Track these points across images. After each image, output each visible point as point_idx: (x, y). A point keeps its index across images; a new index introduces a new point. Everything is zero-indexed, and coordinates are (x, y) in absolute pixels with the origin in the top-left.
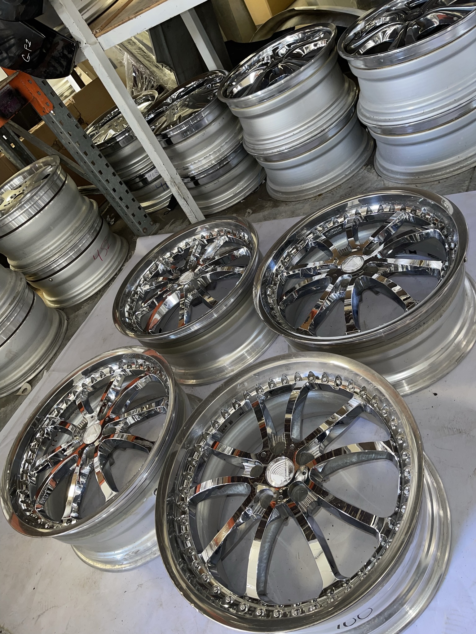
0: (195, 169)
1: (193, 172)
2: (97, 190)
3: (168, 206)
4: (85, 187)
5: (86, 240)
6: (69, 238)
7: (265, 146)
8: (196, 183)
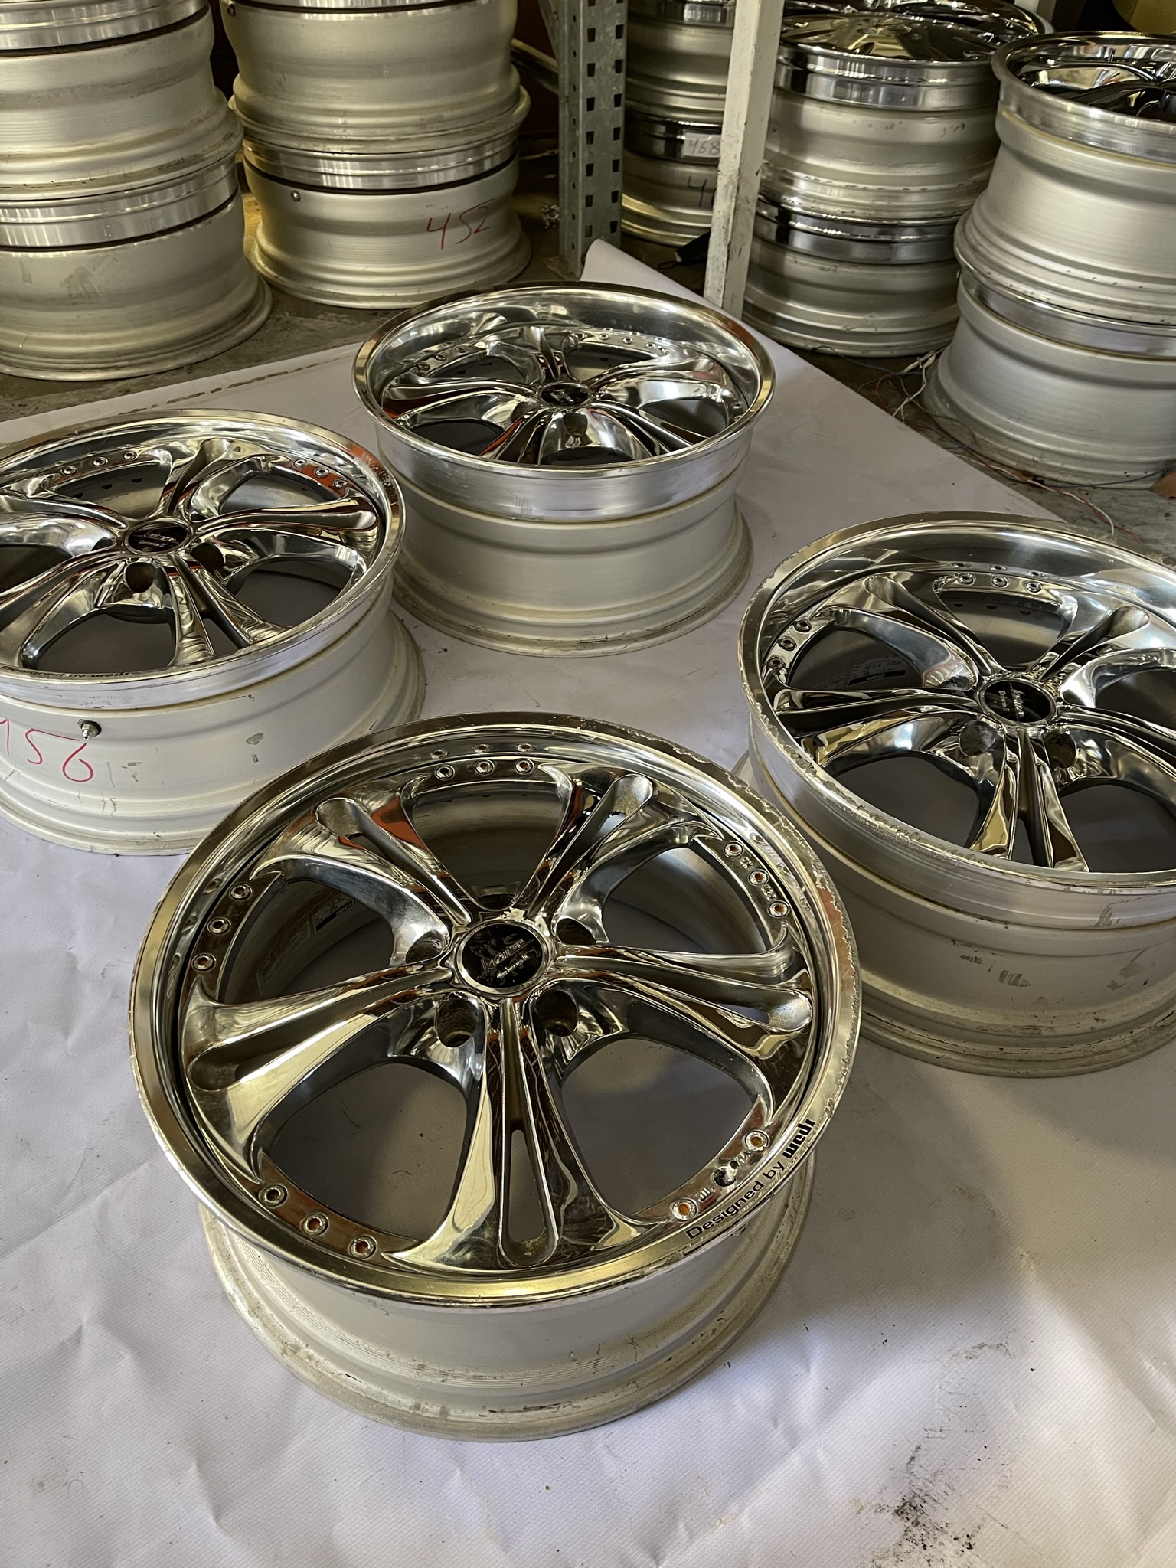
0: (806, 197)
1: (796, 200)
2: (553, 78)
3: (681, 250)
4: (533, 51)
5: (441, 166)
6: (408, 130)
7: (1006, 258)
8: (785, 232)
